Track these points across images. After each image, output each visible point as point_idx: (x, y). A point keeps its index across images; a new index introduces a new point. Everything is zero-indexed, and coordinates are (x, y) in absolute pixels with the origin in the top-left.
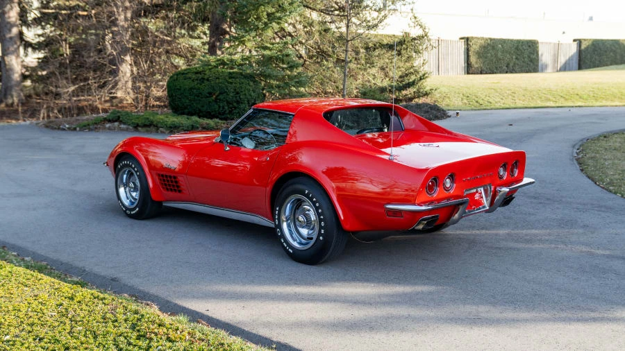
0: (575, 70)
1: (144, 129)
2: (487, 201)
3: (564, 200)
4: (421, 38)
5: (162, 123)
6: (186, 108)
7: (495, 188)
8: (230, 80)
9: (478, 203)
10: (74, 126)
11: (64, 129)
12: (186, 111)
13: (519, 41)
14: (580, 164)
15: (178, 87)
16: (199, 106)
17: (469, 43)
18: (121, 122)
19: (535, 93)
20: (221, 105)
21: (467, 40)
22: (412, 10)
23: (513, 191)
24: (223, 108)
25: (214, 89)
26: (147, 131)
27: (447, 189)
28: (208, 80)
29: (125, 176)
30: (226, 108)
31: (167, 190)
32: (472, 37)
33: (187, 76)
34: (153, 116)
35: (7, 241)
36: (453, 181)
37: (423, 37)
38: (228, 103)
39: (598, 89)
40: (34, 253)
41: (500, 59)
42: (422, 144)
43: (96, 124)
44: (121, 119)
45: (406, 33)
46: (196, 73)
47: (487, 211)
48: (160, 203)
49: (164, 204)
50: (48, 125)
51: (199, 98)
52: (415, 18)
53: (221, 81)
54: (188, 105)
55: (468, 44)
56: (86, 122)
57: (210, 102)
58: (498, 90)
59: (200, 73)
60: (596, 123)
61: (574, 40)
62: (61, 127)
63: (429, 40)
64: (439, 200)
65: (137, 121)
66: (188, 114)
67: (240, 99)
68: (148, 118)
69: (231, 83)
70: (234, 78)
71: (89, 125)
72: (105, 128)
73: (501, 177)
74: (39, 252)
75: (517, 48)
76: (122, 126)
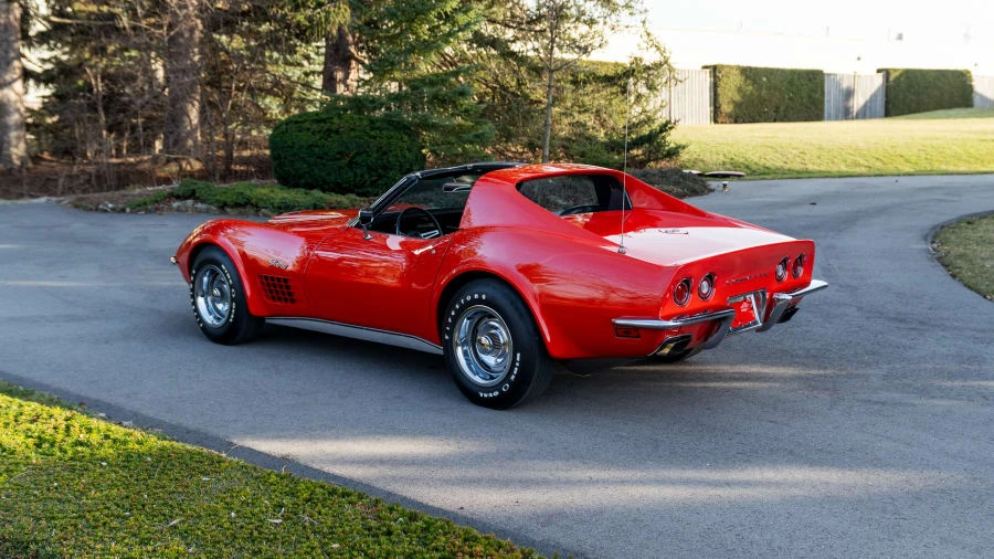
0: (880, 117)
1: (236, 211)
2: (759, 313)
3: (947, 323)
4: (658, 66)
5: (265, 202)
6: (301, 177)
7: (771, 296)
8: (373, 133)
9: (748, 316)
10: (120, 206)
11: (106, 211)
12: (303, 181)
13: (793, 72)
14: (946, 266)
15: (289, 143)
16: (323, 174)
17: (718, 74)
18: (197, 199)
19: (836, 154)
20: (359, 172)
21: (714, 69)
22: (644, 22)
23: (797, 299)
24: (362, 176)
25: (347, 148)
26: (241, 214)
27: (704, 297)
28: (337, 132)
29: (205, 279)
30: (366, 177)
31: (273, 298)
32: (722, 66)
33: (303, 125)
34: (251, 190)
35: (83, 394)
36: (711, 284)
37: (661, 65)
38: (370, 169)
39: (933, 147)
40: (136, 414)
41: (765, 100)
42: (663, 230)
43: (157, 202)
44: (197, 195)
45: (636, 59)
46: (319, 121)
47: (758, 330)
48: (261, 319)
49: (268, 321)
50: (79, 203)
51: (324, 161)
52: (649, 34)
53: (357, 133)
54: (306, 173)
55: (715, 76)
56: (141, 199)
57: (340, 168)
58: (779, 150)
59: (324, 121)
60: (944, 201)
61: (879, 71)
62: (101, 207)
63: (671, 70)
64: (691, 313)
65: (223, 198)
66: (304, 187)
67: (389, 162)
68: (242, 193)
69: (375, 138)
70: (378, 128)
71: (145, 204)
72: (171, 209)
73: (779, 279)
74: (144, 412)
75: (791, 83)
76: (199, 205)
